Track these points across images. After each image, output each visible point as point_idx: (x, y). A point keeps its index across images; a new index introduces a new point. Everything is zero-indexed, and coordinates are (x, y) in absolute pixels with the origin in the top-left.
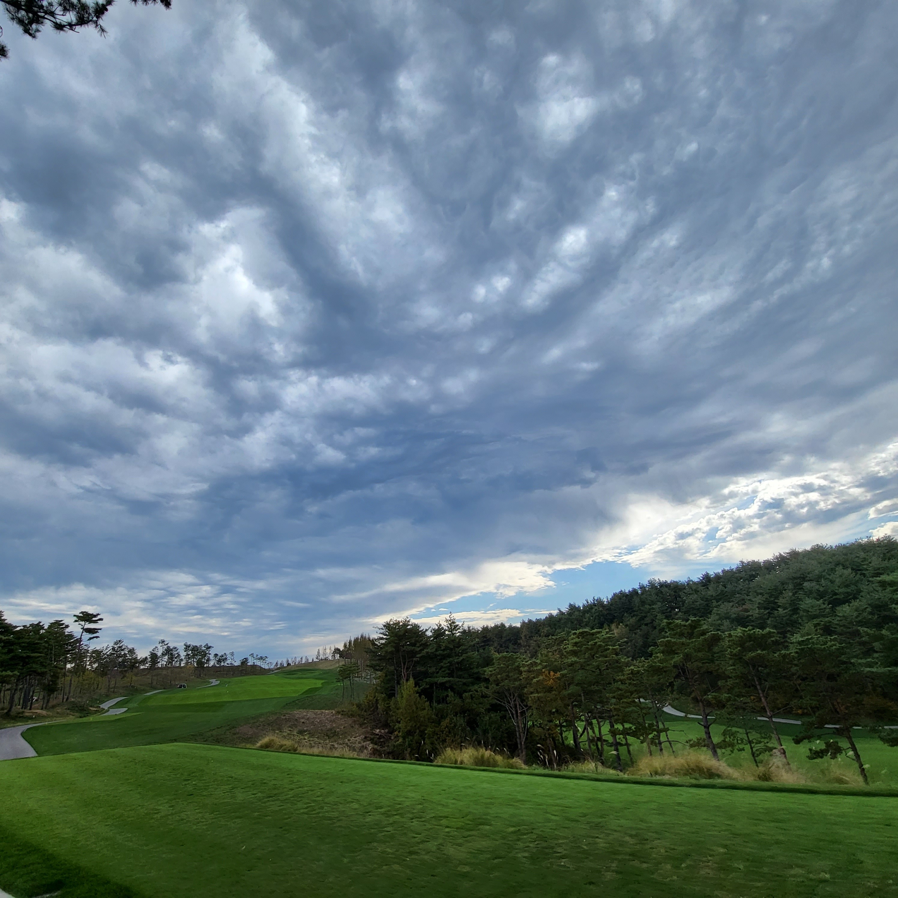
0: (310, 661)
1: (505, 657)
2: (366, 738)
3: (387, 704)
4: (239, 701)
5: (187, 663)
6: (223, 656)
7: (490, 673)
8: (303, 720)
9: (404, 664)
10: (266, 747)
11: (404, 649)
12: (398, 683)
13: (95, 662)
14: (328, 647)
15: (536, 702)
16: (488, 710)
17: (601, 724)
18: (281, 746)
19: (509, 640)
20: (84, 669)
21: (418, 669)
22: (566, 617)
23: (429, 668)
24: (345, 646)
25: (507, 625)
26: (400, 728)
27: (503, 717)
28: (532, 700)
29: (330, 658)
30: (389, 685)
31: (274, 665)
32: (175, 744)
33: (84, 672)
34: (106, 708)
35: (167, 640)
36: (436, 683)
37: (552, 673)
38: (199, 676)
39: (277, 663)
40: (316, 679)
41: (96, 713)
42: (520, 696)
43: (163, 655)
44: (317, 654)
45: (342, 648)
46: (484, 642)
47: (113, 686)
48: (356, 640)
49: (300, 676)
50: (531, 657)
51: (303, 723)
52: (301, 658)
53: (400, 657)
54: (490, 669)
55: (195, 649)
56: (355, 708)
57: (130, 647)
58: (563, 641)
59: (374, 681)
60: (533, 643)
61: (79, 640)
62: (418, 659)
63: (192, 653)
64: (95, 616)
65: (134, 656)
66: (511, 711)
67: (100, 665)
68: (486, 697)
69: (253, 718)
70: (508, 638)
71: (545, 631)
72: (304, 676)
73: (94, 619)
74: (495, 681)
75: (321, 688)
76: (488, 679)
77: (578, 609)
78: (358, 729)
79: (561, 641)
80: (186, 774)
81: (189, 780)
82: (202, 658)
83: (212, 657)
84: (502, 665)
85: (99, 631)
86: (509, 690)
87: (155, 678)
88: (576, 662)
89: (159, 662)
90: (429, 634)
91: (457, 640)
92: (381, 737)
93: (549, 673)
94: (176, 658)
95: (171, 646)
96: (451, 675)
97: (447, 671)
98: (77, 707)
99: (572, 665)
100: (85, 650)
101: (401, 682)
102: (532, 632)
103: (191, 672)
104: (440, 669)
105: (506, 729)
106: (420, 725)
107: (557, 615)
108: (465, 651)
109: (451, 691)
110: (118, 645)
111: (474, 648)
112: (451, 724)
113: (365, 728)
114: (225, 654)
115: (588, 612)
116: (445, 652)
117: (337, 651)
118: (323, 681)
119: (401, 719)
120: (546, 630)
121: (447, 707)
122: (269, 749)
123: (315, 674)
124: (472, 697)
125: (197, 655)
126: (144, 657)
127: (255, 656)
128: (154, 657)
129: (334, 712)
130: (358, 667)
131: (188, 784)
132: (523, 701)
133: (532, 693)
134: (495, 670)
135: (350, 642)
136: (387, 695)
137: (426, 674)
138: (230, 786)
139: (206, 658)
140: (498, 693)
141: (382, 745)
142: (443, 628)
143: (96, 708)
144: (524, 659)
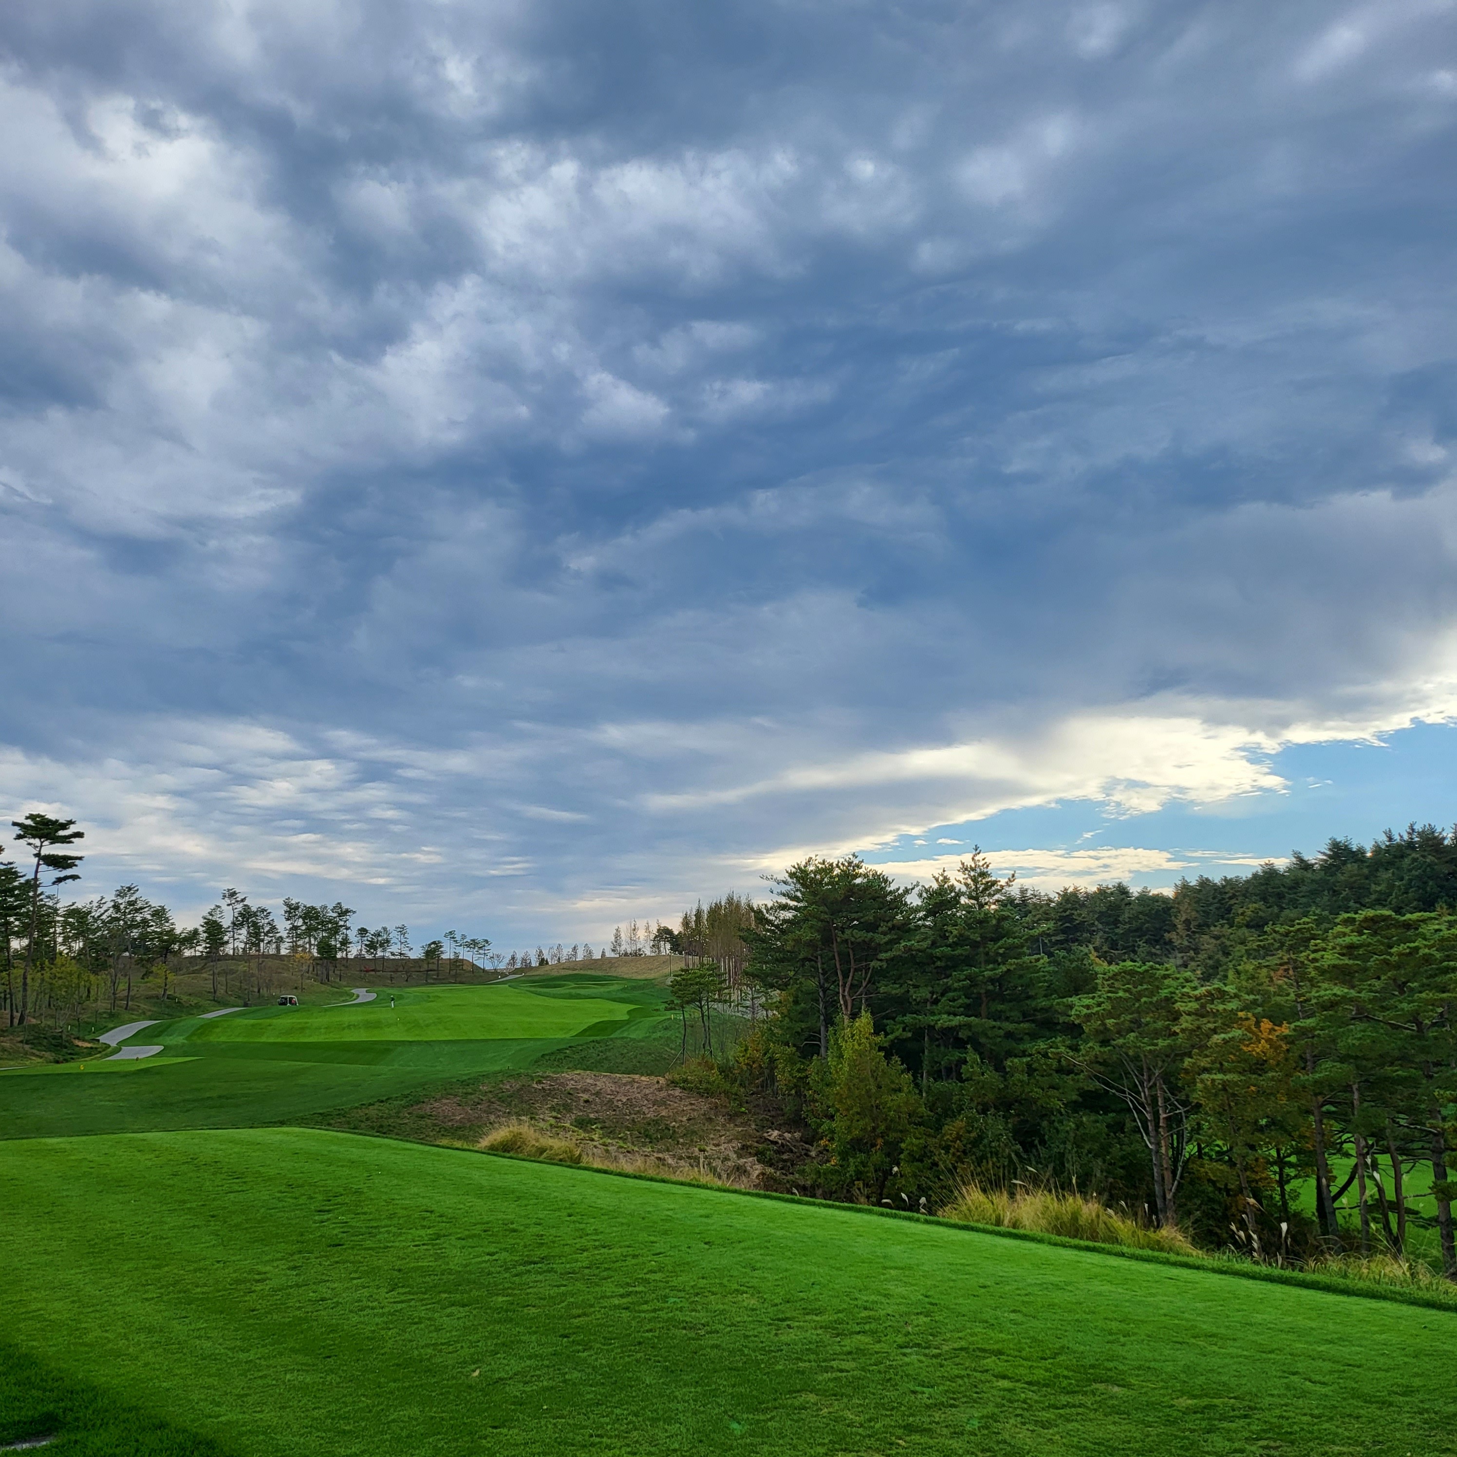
0: (597, 956)
1: (1132, 973)
2: (744, 1147)
3: (799, 1071)
4: (426, 1042)
5: (294, 949)
6: (379, 935)
7: (1085, 1011)
8: (585, 1096)
9: (846, 976)
10: (505, 1149)
11: (845, 936)
12: (829, 1021)
13: (76, 938)
14: (641, 924)
15: (1216, 1095)
16: (1074, 1107)
17: (1404, 1167)
18: (542, 1151)
19: (1136, 930)
20: (52, 953)
21: (882, 990)
22: (1317, 877)
23: (912, 990)
24: (686, 923)
25: (1135, 891)
26: (833, 1132)
27: (1117, 1127)
28: (1206, 1087)
29: (648, 952)
30: (803, 1025)
31: (506, 960)
32: (285, 1129)
33: (52, 960)
34: (114, 1044)
35: (242, 890)
36: (931, 1028)
37: (1266, 1024)
38: (326, 980)
39: (513, 958)
40: (614, 1000)
41: (90, 1055)
42: (1166, 1077)
43: (237, 925)
44: (613, 939)
45: (676, 928)
46: (1064, 931)
47: (125, 993)
48: (715, 911)
49: (573, 991)
50: (1206, 978)
51: (587, 1101)
52: (575, 949)
53: (833, 958)
54: (1087, 1002)
55: (310, 914)
56: (715, 1075)
57: (155, 903)
58: (1309, 939)
59: (762, 1014)
60: (1207, 942)
61: (33, 884)
62: (885, 965)
63: (305, 923)
64: (64, 826)
65: (167, 927)
66: (1139, 1112)
67: (91, 945)
68: (1069, 1072)
69: (464, 1083)
70: (1135, 925)
71: (1249, 913)
72: (582, 992)
73: (62, 833)
74: (1097, 1032)
75: (627, 1022)
76: (1079, 1026)
77: (1357, 856)
78: (724, 1125)
79: (1303, 941)
80: (320, 1197)
81: (329, 1211)
82: (329, 938)
83: (352, 935)
84: (1121, 994)
85: (77, 862)
86: (1137, 1058)
87: (222, 979)
88: (1344, 999)
89: (227, 942)
90: (913, 900)
91: (994, 922)
92: (783, 1148)
93: (1258, 1024)
94: (266, 934)
95: (254, 904)
96: (970, 1010)
97: (963, 1000)
98: (45, 1038)
99: (1332, 1005)
100: (50, 907)
101: (837, 1020)
102: (1207, 913)
103: (305, 968)
104: (943, 995)
105: (1123, 1158)
106: (888, 1128)
107: (1290, 870)
108: (1013, 952)
109: (975, 1050)
110: (127, 899)
111: (1036, 943)
112: (969, 1132)
113: (743, 1124)
114: (385, 929)
115: (1388, 865)
116: (958, 952)
117: (664, 934)
118: (632, 1007)
119: (838, 1110)
120: (1251, 908)
121: (962, 1088)
122: (511, 1154)
123: (612, 988)
124: (1030, 1070)
125: (316, 929)
126: (190, 928)
127: (458, 938)
128: (214, 929)
129: (662, 1081)
130: (719, 975)
131: (328, 1219)
132: (1174, 1089)
133: (1205, 1070)
134: (1099, 1005)
135: (699, 914)
136: (798, 1048)
137: (903, 1004)
138: (430, 1231)
139: (340, 938)
140: (1104, 1063)
141: (787, 1167)
142: (952, 888)
143: (89, 1042)
144: (1187, 980)
